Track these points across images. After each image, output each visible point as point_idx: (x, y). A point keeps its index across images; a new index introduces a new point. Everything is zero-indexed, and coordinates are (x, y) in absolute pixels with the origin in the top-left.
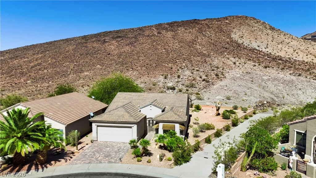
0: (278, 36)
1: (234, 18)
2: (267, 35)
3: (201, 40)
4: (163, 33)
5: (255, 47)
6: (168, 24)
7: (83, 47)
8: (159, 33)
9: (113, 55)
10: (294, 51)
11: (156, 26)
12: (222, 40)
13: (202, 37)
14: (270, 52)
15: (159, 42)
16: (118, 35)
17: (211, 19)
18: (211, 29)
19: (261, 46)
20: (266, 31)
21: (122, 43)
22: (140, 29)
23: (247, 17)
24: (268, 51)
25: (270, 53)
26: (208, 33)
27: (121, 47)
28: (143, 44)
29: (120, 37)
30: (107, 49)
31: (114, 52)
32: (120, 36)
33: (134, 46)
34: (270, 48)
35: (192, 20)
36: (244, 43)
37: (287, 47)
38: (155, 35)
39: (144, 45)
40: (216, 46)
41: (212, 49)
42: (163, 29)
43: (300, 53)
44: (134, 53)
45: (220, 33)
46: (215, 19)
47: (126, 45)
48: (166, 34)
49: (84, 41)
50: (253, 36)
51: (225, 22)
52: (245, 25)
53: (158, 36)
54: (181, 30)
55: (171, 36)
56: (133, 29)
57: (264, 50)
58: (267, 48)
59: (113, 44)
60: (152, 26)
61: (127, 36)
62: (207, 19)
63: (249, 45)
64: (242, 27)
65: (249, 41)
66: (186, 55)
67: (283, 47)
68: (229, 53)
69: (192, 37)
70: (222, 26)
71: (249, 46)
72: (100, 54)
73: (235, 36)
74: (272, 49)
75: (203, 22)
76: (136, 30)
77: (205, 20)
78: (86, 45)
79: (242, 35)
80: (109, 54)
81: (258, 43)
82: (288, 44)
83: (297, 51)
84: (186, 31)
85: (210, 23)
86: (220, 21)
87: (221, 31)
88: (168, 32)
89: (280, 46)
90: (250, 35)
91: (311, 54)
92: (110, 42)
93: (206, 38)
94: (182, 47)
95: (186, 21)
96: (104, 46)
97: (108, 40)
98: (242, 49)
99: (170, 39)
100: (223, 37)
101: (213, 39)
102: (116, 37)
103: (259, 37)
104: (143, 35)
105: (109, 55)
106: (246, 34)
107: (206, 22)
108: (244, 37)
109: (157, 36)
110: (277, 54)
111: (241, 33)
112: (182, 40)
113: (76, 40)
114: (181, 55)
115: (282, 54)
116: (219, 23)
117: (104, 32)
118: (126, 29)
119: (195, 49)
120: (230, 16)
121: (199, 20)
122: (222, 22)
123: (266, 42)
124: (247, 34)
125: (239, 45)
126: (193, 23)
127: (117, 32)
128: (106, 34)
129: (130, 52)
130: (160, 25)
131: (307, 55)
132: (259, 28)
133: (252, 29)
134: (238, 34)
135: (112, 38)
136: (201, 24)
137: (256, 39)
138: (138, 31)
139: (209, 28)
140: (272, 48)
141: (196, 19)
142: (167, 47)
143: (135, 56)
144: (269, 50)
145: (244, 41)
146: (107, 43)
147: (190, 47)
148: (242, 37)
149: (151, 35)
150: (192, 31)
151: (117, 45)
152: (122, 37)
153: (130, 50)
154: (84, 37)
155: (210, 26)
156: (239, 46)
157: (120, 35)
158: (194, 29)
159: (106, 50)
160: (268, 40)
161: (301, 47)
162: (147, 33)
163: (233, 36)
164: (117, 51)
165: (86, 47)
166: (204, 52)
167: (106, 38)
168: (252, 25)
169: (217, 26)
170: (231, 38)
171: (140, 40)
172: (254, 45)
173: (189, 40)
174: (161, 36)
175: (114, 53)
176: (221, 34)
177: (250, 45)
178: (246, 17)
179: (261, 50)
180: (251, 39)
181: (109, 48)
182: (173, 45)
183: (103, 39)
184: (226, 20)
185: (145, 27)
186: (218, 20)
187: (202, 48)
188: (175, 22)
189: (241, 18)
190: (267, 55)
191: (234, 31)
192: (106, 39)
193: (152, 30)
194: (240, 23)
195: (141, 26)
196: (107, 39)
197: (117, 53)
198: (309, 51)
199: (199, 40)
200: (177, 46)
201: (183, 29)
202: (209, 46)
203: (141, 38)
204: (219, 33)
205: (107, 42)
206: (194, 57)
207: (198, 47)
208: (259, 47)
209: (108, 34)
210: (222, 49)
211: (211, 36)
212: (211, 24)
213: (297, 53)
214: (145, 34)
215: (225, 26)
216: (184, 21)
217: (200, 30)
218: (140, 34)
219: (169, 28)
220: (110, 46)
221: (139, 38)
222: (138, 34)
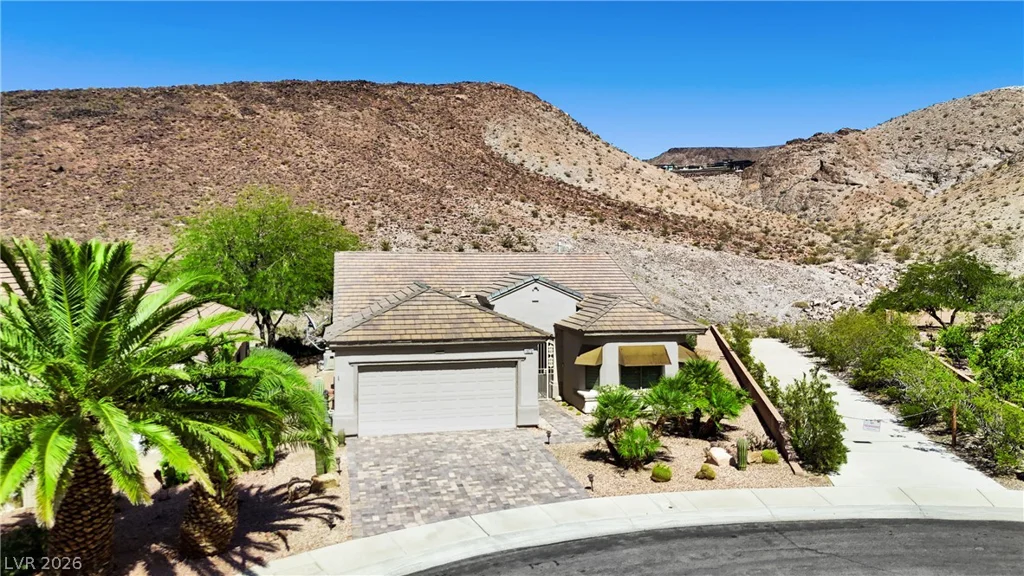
0: (609, 151)
1: (481, 90)
2: (580, 146)
3: (401, 145)
4: (261, 112)
5: (557, 176)
6: (271, 86)
8: (244, 111)
9: (82, 175)
10: (658, 191)
11: (225, 87)
12: (463, 150)
13: (401, 137)
14: (601, 190)
15: (258, 141)
16: (76, 107)
17: (414, 85)
18: (421, 115)
19: (575, 175)
20: (575, 135)
21: (105, 133)
22: (170, 93)
23: (516, 89)
24: (596, 190)
25: (604, 194)
26: (415, 126)
27: (107, 147)
28: (193, 142)
29: (88, 113)
30: (44, 153)
31: (81, 164)
32: (89, 111)
33: (161, 148)
34: (597, 179)
35: (352, 82)
36: (526, 165)
37: (638, 180)
38: (233, 116)
39: (204, 146)
41: (443, 173)
42: (256, 99)
43: (675, 198)
44: (169, 170)
45: (451, 131)
46: (425, 86)
47: (127, 143)
48: (274, 118)
50: (546, 146)
51: (458, 99)
52: (519, 113)
53: (243, 121)
54: (323, 110)
55: (296, 126)
56: (137, 91)
57: (585, 186)
58: (592, 180)
59: (65, 137)
60: (213, 88)
61: (119, 113)
62: (399, 84)
63: (541, 170)
64: (510, 117)
65: (539, 160)
66: (370, 184)
67: (631, 181)
68: (498, 189)
69: (366, 132)
70: (450, 109)
71: (541, 173)
72: (17, 169)
73: (497, 140)
74: (606, 183)
75: (389, 92)
76: (154, 97)
77: (393, 87)
79: (516, 142)
80: (61, 169)
81: (565, 166)
82: (638, 173)
83: (665, 192)
84: (342, 114)
85: (414, 98)
86: (441, 93)
87: (452, 123)
88: (281, 112)
89: (622, 177)
90: (537, 144)
91: (698, 201)
92: (48, 129)
93: (413, 139)
94: (344, 160)
95: (333, 83)
96: (27, 140)
97: (36, 123)
98: (528, 179)
99: (292, 132)
100: (463, 142)
101: (434, 144)
102: (72, 113)
103: (562, 148)
104: (188, 112)
105: (62, 175)
106: (526, 139)
107: (400, 92)
108: (521, 147)
109: (241, 120)
110: (624, 199)
111: (511, 134)
112: (337, 138)
114: (349, 183)
115: (635, 198)
116: (441, 99)
118: (110, 91)
119: (391, 170)
120: (469, 83)
121: (373, 84)
122: (449, 98)
123: (583, 164)
124: (529, 139)
125: (516, 169)
126: (356, 92)
127: (73, 95)
129: (153, 167)
130: (242, 86)
131: (693, 204)
132: (555, 123)
133: (539, 125)
134: (504, 137)
135: (54, 114)
136: (385, 98)
137: (557, 155)
138: (161, 97)
139: (412, 111)
140: (604, 180)
141: (365, 82)
142: (291, 158)
143: (178, 182)
144: (599, 186)
145: (525, 157)
146: (37, 131)
147: (373, 163)
148: (517, 146)
149: (218, 115)
150: (360, 114)
151: (84, 140)
152: (96, 114)
153: (148, 161)
155: (413, 105)
156: (517, 172)
157: (85, 106)
158: (366, 111)
159: (42, 156)
160: (588, 158)
161: (670, 184)
162: (199, 107)
163: (489, 141)
164: (95, 161)
166: (424, 181)
167: (27, 114)
168: (535, 114)
169: (436, 108)
170: (486, 148)
171: (180, 129)
172: (555, 170)
173: (360, 142)
174: (258, 122)
175: (79, 167)
176: (455, 132)
177: (545, 170)
178: (515, 91)
179: (576, 184)
180: (543, 154)
181: (51, 149)
182: (312, 153)
183: (14, 115)
184: (458, 93)
185: (186, 88)
186: (435, 89)
187: (413, 169)
188: (296, 83)
189: (503, 91)
190: (599, 197)
191: (490, 125)
192: (29, 118)
193: (217, 101)
194: (502, 105)
195: (166, 85)
196: (32, 116)
197: (95, 166)
198: (691, 192)
199: (393, 145)
200: (326, 158)
201: (330, 107)
202: (430, 164)
203: (181, 121)
204: (447, 129)
205: (32, 127)
206: (397, 193)
207: (400, 165)
208: (568, 176)
209: (29, 100)
210: (476, 177)
211: (425, 135)
212: (416, 101)
213: (669, 197)
214: (193, 111)
215: (459, 110)
216: (326, 82)
217: (387, 116)
218: (172, 109)
219: (278, 100)
220: (54, 143)
221: (174, 122)
222: (166, 108)
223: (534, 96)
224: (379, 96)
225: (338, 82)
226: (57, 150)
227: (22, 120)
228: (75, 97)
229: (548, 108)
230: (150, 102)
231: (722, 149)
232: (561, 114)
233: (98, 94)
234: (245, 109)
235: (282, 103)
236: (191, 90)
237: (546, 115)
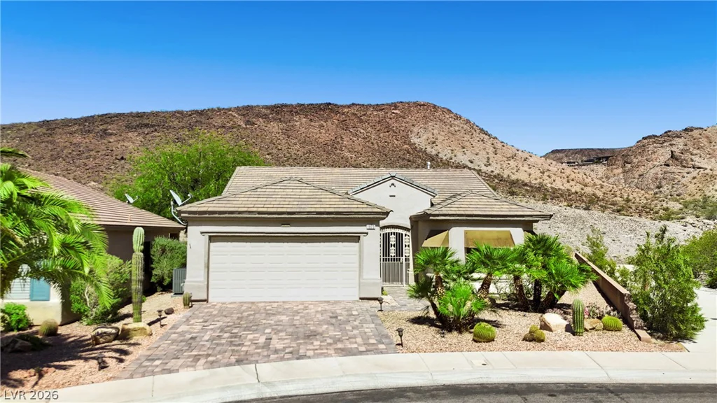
0: (503, 146)
1: (410, 107)
2: (481, 142)
3: (351, 142)
4: (258, 123)
5: (463, 162)
6: (267, 107)
7: (42, 142)
8: (248, 122)
10: (541, 173)
11: (238, 109)
12: (395, 145)
13: (351, 137)
14: (496, 172)
15: (254, 141)
16: (141, 122)
17: (363, 105)
18: (367, 124)
19: (477, 162)
20: (478, 135)
21: (155, 137)
22: (201, 113)
24: (492, 171)
25: (498, 174)
26: (362, 131)
29: (147, 126)
30: (114, 149)
32: (148, 124)
34: (494, 164)
35: (322, 104)
36: (440, 155)
37: (525, 165)
38: (239, 126)
40: (386, 155)
41: (379, 160)
42: (257, 115)
43: (553, 177)
45: (387, 133)
46: (370, 106)
48: (266, 127)
49: (44, 131)
50: (456, 142)
51: (393, 113)
52: (437, 121)
53: (246, 128)
54: (300, 122)
55: (280, 131)
56: (181, 113)
57: (484, 168)
58: (490, 165)
59: (130, 140)
60: (230, 110)
62: (353, 104)
63: (451, 159)
64: (430, 124)
65: (450, 151)
67: (520, 165)
69: (327, 135)
70: (387, 120)
73: (420, 140)
74: (500, 167)
75: (346, 110)
76: (190, 115)
77: (349, 107)
78: (50, 138)
79: (434, 140)
80: (122, 159)
81: (469, 156)
82: (525, 160)
83: (546, 174)
84: (313, 124)
85: (363, 113)
86: (381, 110)
87: (388, 129)
88: (272, 123)
89: (512, 163)
90: (449, 141)
91: (573, 180)
92: (120, 135)
93: (360, 139)
94: (310, 152)
95: (308, 105)
96: (106, 141)
97: (114, 132)
98: (441, 164)
99: (277, 135)
100: (395, 141)
101: (375, 142)
102: (138, 126)
103: (468, 144)
104: (209, 124)
105: (123, 162)
106: (440, 138)
107: (354, 110)
108: (437, 143)
109: (244, 128)
110: (514, 177)
111: (430, 135)
112: (307, 139)
113: (19, 130)
115: (522, 177)
116: (381, 114)
117: (102, 115)
118: (163, 112)
119: (342, 158)
120: (401, 102)
121: (336, 105)
122: (387, 113)
123: (483, 155)
124: (443, 138)
125: (433, 158)
126: (324, 111)
127: (140, 115)
128: (107, 118)
130: (249, 108)
131: (568, 182)
133: (451, 128)
134: (425, 137)
135: (126, 127)
136: (343, 114)
137: (463, 148)
138: (195, 115)
139: (361, 121)
140: (499, 164)
141: (330, 104)
142: (275, 151)
144: (495, 169)
145: (440, 151)
146: (113, 137)
147: (330, 154)
148: (434, 143)
149: (229, 125)
150: (325, 124)
151: (141, 141)
152: (153, 126)
154: (45, 123)
155: (362, 118)
157: (146, 121)
158: (330, 122)
160: (487, 150)
161: (550, 168)
162: (218, 121)
163: (414, 140)
165: (52, 142)
167: (109, 127)
168: (449, 121)
169: (378, 119)
170: (411, 144)
172: (462, 159)
173: (323, 140)
174: (255, 129)
176: (390, 134)
177: (454, 159)
178: (435, 106)
179: (477, 168)
180: (453, 147)
181: (119, 146)
182: (289, 148)
183: (101, 127)
184: (393, 109)
185: (212, 110)
186: (378, 107)
187: (357, 157)
188: (284, 106)
189: (425, 107)
190: (494, 176)
191: (415, 130)
192: (110, 129)
193: (230, 117)
194: (424, 116)
196: (112, 128)
198: (567, 174)
199: (345, 143)
201: (305, 119)
202: (370, 154)
203: (205, 129)
204: (385, 132)
205: (111, 134)
207: (349, 155)
208: (472, 162)
209: (113, 119)
210: (402, 162)
211: (369, 137)
212: (364, 115)
213: (549, 177)
214: (214, 123)
215: (393, 120)
216: (303, 105)
217: (344, 125)
218: (201, 122)
219: (271, 116)
220: (122, 143)
221: (200, 129)
222: (197, 121)
223: (448, 110)
224: (339, 113)
225: (312, 105)
226: (124, 148)
227: (106, 130)
228: (141, 117)
229: (458, 117)
230: (187, 118)
231: (593, 149)
232: (468, 121)
233: (156, 114)
234: (248, 121)
235: (273, 117)
236: (215, 110)
237: (456, 122)
